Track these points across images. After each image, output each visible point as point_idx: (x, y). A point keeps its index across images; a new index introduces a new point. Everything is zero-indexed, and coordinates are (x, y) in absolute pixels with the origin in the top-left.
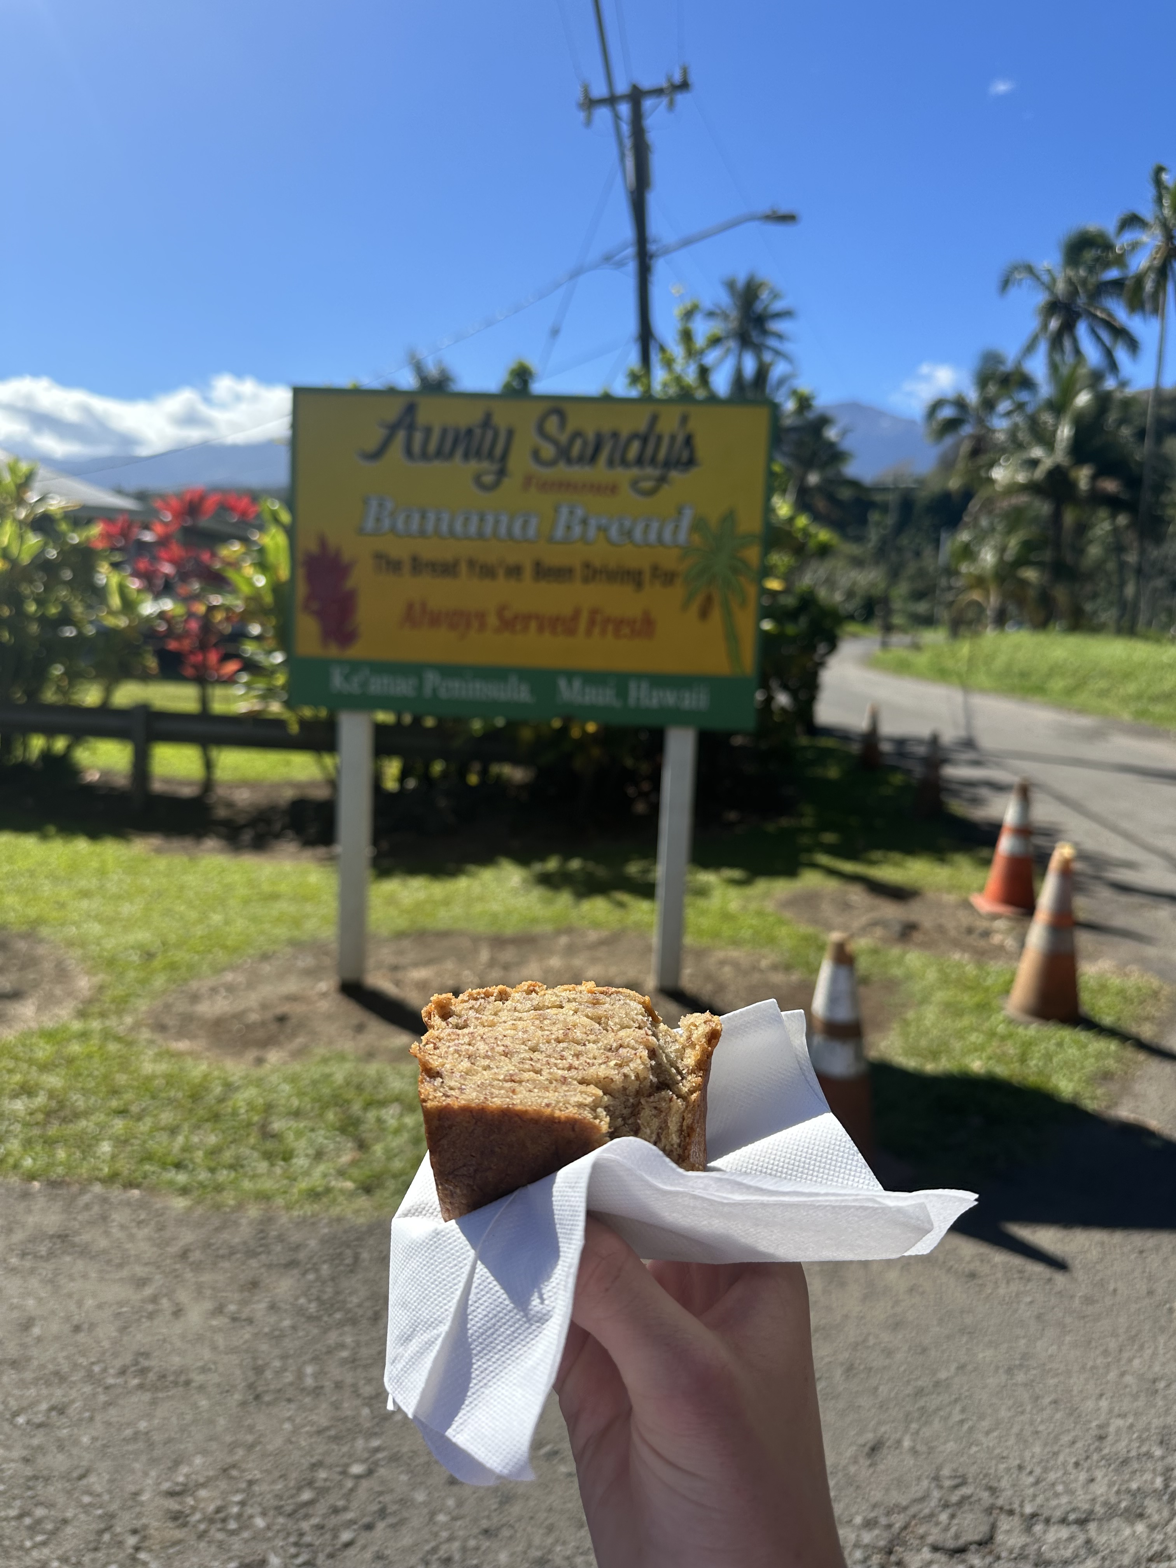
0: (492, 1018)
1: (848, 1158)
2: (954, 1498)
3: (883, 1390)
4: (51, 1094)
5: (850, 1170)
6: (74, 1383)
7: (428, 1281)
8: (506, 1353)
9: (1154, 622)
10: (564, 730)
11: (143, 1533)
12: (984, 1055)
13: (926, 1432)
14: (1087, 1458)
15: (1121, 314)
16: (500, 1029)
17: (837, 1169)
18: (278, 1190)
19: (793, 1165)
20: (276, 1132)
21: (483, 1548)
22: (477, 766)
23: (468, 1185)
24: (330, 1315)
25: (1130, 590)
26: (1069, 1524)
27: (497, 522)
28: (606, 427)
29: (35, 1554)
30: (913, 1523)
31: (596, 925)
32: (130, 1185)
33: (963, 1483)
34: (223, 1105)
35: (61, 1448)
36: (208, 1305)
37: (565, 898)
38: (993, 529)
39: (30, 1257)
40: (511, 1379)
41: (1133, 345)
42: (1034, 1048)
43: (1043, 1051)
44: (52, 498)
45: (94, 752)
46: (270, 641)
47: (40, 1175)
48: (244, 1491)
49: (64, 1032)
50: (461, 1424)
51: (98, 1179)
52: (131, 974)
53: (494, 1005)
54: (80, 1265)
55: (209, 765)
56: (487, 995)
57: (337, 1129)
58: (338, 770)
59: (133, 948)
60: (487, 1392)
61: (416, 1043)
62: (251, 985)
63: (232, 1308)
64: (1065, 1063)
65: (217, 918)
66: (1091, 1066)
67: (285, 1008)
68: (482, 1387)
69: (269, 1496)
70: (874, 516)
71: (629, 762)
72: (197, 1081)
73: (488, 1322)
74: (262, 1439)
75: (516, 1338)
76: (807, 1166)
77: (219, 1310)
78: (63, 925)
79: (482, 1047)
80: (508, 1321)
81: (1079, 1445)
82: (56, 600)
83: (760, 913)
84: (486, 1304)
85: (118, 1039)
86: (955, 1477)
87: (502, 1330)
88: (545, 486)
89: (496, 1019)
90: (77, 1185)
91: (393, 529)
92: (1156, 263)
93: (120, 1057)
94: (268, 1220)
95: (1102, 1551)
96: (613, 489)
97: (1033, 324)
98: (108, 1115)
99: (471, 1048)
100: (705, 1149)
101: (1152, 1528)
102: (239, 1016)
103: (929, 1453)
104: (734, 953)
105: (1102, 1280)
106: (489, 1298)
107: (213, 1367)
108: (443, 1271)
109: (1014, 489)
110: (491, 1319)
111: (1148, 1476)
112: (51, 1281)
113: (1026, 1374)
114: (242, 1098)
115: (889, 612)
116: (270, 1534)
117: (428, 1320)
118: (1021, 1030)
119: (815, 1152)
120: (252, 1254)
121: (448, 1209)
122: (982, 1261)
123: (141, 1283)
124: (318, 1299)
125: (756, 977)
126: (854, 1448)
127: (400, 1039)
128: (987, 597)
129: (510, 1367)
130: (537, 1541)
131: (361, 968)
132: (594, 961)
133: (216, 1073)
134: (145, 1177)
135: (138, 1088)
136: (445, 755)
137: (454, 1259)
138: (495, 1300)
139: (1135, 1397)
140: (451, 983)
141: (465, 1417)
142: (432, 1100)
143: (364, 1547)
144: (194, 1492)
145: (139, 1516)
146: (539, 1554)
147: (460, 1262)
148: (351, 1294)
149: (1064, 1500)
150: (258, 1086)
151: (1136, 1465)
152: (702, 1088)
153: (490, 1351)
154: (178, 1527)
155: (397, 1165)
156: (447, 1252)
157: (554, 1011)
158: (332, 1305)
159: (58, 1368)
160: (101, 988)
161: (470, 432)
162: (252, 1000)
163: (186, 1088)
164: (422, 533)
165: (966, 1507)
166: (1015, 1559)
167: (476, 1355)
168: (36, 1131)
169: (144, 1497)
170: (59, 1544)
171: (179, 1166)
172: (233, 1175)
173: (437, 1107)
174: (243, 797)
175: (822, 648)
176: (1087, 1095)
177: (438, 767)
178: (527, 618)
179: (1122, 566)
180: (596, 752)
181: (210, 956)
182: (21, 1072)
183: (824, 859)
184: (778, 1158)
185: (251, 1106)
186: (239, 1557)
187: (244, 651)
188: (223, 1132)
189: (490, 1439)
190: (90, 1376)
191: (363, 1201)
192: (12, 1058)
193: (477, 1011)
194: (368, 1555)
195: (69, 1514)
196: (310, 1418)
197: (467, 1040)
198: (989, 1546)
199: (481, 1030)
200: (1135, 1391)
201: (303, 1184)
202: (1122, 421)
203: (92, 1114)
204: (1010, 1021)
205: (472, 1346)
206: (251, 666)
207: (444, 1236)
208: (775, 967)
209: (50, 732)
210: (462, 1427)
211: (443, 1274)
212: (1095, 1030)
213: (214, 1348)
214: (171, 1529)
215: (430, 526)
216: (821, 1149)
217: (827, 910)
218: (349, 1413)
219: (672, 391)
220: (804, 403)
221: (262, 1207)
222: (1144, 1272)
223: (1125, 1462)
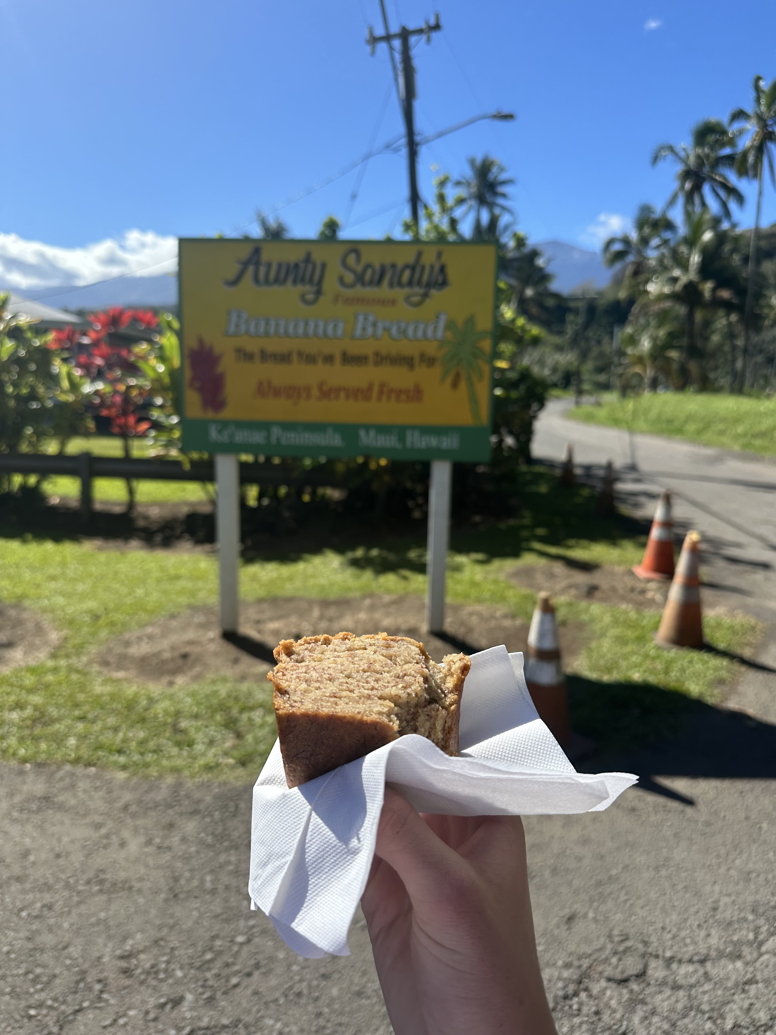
0: (320, 655)
1: (551, 748)
2: (621, 948)
3: (576, 883)
4: (36, 708)
5: (553, 756)
6: (58, 889)
7: (278, 827)
8: (331, 874)
9: (755, 385)
10: (365, 464)
11: (104, 982)
12: (641, 669)
13: (603, 908)
14: (706, 922)
15: (732, 178)
16: (325, 664)
17: (544, 755)
18: (185, 765)
19: (516, 752)
20: (183, 728)
21: (322, 986)
22: (308, 489)
23: (306, 764)
24: (221, 844)
25: (739, 364)
26: (693, 963)
27: (316, 326)
28: (388, 261)
29: (36, 996)
30: (595, 964)
31: (388, 591)
32: (89, 764)
33: (627, 939)
34: (148, 712)
35: (50, 930)
36: (142, 839)
37: (368, 575)
38: (648, 325)
39: (26, 811)
40: (334, 891)
41: (740, 199)
42: (674, 665)
43: (679, 666)
44: (21, 316)
45: (55, 484)
46: (169, 408)
47: (30, 760)
48: (168, 954)
49: (42, 667)
50: (301, 919)
51: (68, 761)
52: (85, 630)
53: (320, 647)
54: (58, 816)
55: (131, 492)
56: (316, 641)
57: (223, 726)
58: (217, 493)
59: (85, 612)
60: (318, 899)
61: (271, 672)
62: (164, 635)
63: (158, 840)
64: (694, 673)
65: (140, 592)
66: (711, 675)
67: (187, 649)
68: (314, 896)
69: (185, 957)
70: (570, 317)
71: (409, 485)
72: (130, 697)
73: (319, 854)
74: (179, 922)
75: (337, 864)
76: (524, 753)
77: (149, 842)
78: (39, 598)
79: (314, 675)
80: (332, 853)
81: (701, 914)
82: (26, 383)
83: (496, 582)
84: (318, 842)
85: (78, 671)
86: (621, 935)
87: (328, 859)
88: (348, 301)
89: (323, 656)
90: (55, 765)
91: (247, 332)
92: (756, 143)
93: (80, 683)
94: (178, 786)
95: (715, 979)
96: (393, 302)
97: (675, 185)
98: (73, 720)
99: (307, 675)
100: (458, 742)
101: (747, 964)
102: (157, 655)
103: (605, 921)
104: (479, 608)
105: (716, 810)
106: (320, 838)
107: (146, 877)
108: (289, 821)
109: (662, 297)
110: (321, 852)
111: (744, 932)
112: (40, 826)
113: (667, 870)
114: (160, 708)
115: (580, 381)
116: (186, 981)
117: (279, 852)
118: (665, 653)
119: (530, 744)
120: (169, 806)
121: (291, 780)
122: (639, 800)
123: (98, 826)
124: (213, 833)
125: (493, 623)
126: (557, 919)
127: (262, 667)
128: (645, 371)
129: (334, 883)
130: (356, 980)
131: (235, 622)
132: (388, 615)
133: (143, 692)
134: (98, 760)
135: (92, 702)
136: (287, 483)
137: (296, 813)
138: (323, 840)
139: (737, 883)
140: (294, 630)
141: (304, 915)
142: (283, 709)
143: (246, 987)
144: (136, 956)
145: (102, 971)
146: (357, 988)
147: (300, 815)
148: (234, 830)
149: (691, 948)
150: (170, 700)
151: (736, 926)
152: (457, 702)
153: (320, 873)
154: (127, 977)
155: (262, 747)
156: (292, 808)
157: (361, 652)
158: (222, 837)
159: (46, 881)
160: (66, 639)
161: (296, 265)
162: (164, 644)
163: (123, 702)
164: (267, 334)
165: (628, 953)
166: (659, 985)
167: (311, 875)
168: (27, 732)
169: (105, 960)
170: (51, 990)
171: (120, 752)
172: (155, 756)
173: (286, 714)
174: (155, 512)
175: (535, 406)
176: (709, 694)
177: (283, 491)
178: (338, 390)
179: (734, 348)
180: (387, 478)
181: (137, 616)
182: (15, 694)
183: (537, 546)
184: (505, 748)
185: (166, 712)
186: (167, 995)
187: (152, 415)
188: (149, 729)
189: (320, 929)
190: (67, 886)
191: (240, 771)
192: (9, 685)
193: (310, 651)
194: (249, 992)
195: (57, 971)
196: (209, 908)
197: (304, 670)
198: (643, 977)
199: (313, 664)
200: (736, 880)
201: (202, 762)
202: (735, 250)
203: (62, 720)
204: (658, 648)
205: (309, 869)
206: (157, 426)
207: (289, 798)
208: (505, 616)
209: (26, 472)
210: (302, 921)
211: (289, 823)
212: (714, 652)
213: (147, 866)
214: (122, 979)
215: (272, 330)
216: (534, 742)
217: (540, 578)
218: (234, 904)
219: (433, 235)
220: (521, 242)
221: (175, 776)
222: (743, 805)
223: (730, 924)
